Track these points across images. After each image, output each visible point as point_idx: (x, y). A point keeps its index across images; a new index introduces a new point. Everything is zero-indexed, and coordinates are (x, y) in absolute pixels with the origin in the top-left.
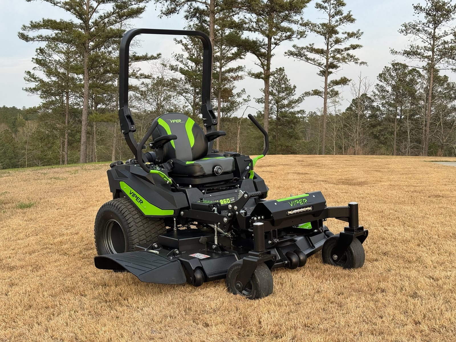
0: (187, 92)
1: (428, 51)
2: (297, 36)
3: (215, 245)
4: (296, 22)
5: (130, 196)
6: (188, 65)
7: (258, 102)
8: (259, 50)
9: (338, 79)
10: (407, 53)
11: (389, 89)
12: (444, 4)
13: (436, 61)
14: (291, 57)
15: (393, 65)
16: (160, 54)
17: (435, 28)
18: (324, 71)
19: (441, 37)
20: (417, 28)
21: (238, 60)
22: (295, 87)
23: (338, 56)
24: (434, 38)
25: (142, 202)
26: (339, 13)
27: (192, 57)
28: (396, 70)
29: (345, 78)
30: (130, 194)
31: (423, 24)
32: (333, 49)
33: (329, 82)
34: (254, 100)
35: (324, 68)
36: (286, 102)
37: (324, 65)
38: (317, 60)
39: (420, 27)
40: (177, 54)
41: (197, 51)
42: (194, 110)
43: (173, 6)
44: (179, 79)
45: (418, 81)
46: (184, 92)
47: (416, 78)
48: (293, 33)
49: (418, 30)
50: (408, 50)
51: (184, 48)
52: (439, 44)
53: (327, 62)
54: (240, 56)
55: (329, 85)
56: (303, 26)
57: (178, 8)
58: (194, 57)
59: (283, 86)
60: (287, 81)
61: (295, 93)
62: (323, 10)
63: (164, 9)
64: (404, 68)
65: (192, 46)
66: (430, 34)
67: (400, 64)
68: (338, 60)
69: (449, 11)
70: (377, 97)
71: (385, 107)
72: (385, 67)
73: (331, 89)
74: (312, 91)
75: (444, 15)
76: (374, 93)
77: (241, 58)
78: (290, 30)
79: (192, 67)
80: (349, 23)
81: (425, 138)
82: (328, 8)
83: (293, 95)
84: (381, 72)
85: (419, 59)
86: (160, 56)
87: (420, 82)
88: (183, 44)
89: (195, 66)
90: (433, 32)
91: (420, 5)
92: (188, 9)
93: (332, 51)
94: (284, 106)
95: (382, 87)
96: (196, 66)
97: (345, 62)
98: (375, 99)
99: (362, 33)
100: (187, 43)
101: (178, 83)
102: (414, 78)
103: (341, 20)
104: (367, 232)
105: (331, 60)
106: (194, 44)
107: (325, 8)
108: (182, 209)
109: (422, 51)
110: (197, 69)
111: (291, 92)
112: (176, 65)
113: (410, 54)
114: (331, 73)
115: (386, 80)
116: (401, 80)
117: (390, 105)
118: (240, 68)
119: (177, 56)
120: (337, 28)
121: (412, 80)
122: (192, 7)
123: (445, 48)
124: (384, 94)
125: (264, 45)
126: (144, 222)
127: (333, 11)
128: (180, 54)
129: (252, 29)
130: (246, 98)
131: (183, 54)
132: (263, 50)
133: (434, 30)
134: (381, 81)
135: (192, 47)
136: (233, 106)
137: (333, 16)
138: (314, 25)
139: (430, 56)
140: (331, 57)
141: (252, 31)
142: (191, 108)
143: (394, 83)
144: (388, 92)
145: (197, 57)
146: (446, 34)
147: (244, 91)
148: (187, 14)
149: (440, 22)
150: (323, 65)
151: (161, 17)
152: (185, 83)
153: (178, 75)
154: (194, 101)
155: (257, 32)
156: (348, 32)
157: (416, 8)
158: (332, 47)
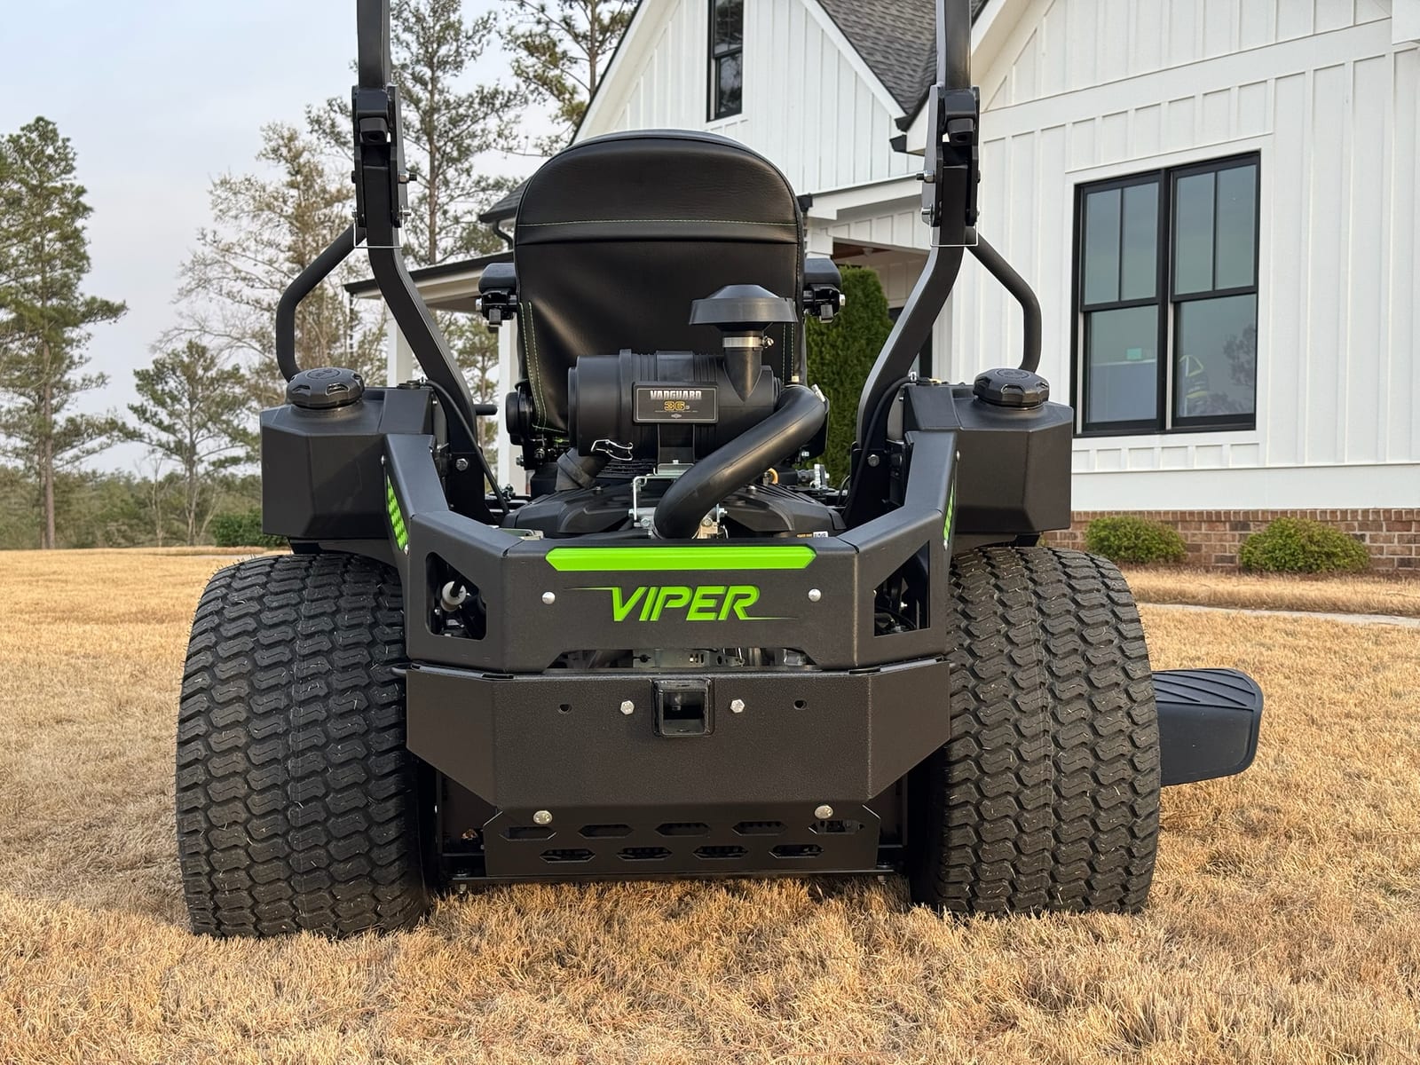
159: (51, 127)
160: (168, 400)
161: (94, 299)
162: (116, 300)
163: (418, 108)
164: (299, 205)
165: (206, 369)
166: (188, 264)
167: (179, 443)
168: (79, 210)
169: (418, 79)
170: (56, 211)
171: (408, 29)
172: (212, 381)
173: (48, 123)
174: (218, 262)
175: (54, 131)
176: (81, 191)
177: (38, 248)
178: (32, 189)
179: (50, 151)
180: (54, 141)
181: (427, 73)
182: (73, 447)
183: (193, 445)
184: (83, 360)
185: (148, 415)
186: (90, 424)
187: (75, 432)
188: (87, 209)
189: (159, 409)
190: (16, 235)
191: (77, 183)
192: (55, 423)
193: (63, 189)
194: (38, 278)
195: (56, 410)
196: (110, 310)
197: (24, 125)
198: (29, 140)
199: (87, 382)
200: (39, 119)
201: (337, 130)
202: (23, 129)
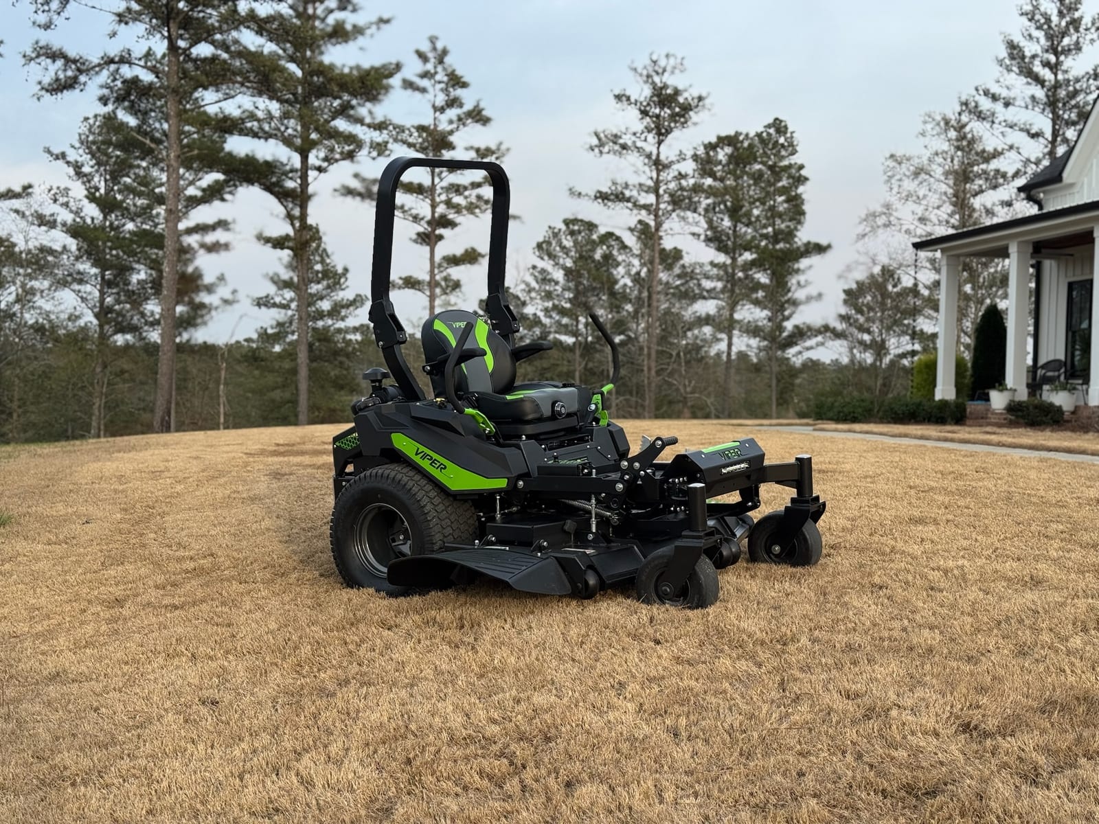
0: (81, 282)
1: (647, 192)
2: (370, 153)
3: (592, 533)
4: (360, 121)
5: (417, 459)
6: (82, 214)
7: (259, 305)
8: (279, 184)
9: (459, 252)
10: (603, 197)
11: (559, 275)
12: (677, 92)
13: (663, 214)
14: (349, 199)
15: (567, 222)
16: (30, 186)
17: (660, 143)
18: (424, 233)
19: (672, 163)
20: (621, 141)
21: (217, 203)
22: (346, 270)
23: (457, 199)
24: (659, 165)
25: (445, 468)
26: (453, 102)
27: (93, 194)
28: (572, 233)
29: (474, 250)
30: (417, 454)
31: (635, 134)
32: (444, 184)
33: (437, 258)
34: (249, 301)
35: (426, 226)
36: (325, 305)
37: (426, 219)
38: (410, 209)
39: (627, 139)
40: (54, 187)
41: (106, 181)
42: (101, 326)
43: (70, 73)
44: (59, 249)
45: (620, 258)
46: (74, 280)
47: (615, 252)
48: (359, 144)
49: (624, 147)
50: (605, 189)
51: (71, 171)
52: (669, 178)
53: (433, 212)
54: (221, 195)
55: (440, 266)
56: (375, 129)
57: (83, 78)
58: (97, 194)
59: (318, 267)
60: (328, 256)
61: (347, 283)
62: (417, 95)
63: (47, 80)
64: (591, 231)
65: (92, 167)
66: (649, 156)
67: (582, 221)
68: (458, 209)
69: (687, 108)
70: (533, 294)
71: (551, 317)
72: (550, 227)
73: (444, 274)
74: (401, 278)
75: (678, 114)
76: (528, 285)
77: (223, 200)
78: (351, 139)
79: (93, 219)
80: (478, 127)
81: (649, 384)
82: (430, 89)
83: (343, 289)
84: (541, 239)
85: (628, 211)
86: (30, 190)
87: (624, 261)
88: (68, 163)
89: (101, 217)
90: (655, 152)
91: (628, 93)
92: (109, 81)
93: (442, 188)
94: (321, 315)
95: (543, 271)
96: (105, 218)
97: (473, 213)
98: (531, 298)
99: (508, 150)
100: (80, 159)
101: (55, 257)
102: (611, 252)
103: (460, 119)
104: (824, 504)
105: (441, 209)
106: (99, 164)
107: (423, 90)
108: (520, 477)
109: (635, 193)
110: (108, 223)
111: (339, 283)
112: (52, 215)
113: (609, 200)
114: (440, 237)
115: (551, 256)
116: (584, 258)
117: (563, 312)
118: (222, 224)
119: (52, 192)
120: (452, 138)
121: (607, 257)
122: (118, 77)
123: (682, 189)
124: (547, 288)
125: (292, 171)
126: (447, 504)
127: (441, 99)
128: (62, 187)
129: (260, 135)
130: (228, 296)
131: (69, 186)
132: (290, 184)
133: (658, 148)
134: (542, 259)
135: (93, 170)
136: (197, 314)
137: (442, 110)
138: (401, 129)
139: (652, 205)
140: (441, 202)
141: (259, 138)
142: (95, 322)
143: (569, 263)
144: (557, 283)
145: (107, 193)
146: (682, 157)
147: (221, 278)
148: (106, 92)
149: (669, 131)
150: (422, 219)
151: (39, 99)
152: (77, 258)
153: (58, 239)
154: (102, 301)
155: (272, 141)
156: (476, 145)
157: (618, 97)
158: (441, 180)
159: (783, 124)
160: (865, 309)
161: (809, 243)
162: (824, 242)
163: (1043, 86)
164: (963, 163)
165: (895, 286)
166: (863, 216)
167: (873, 341)
168: (801, 180)
169: (1046, 64)
170: (784, 183)
171: (1039, 28)
172: (899, 294)
173: (781, 121)
174: (885, 214)
175: (786, 127)
176: (801, 167)
177: (772, 208)
178: (771, 168)
179: (782, 140)
180: (785, 133)
181: (1053, 59)
182: (796, 344)
183: (883, 341)
184: (807, 283)
185: (852, 321)
186: (809, 328)
187: (800, 334)
188: (806, 179)
189: (859, 316)
190: (758, 200)
191: (799, 162)
192: (785, 328)
193: (790, 166)
194: (770, 229)
195: (788, 318)
196: (820, 249)
197: (766, 124)
198: (769, 134)
199: (809, 299)
200: (776, 119)
201: (980, 109)
202: (765, 127)
